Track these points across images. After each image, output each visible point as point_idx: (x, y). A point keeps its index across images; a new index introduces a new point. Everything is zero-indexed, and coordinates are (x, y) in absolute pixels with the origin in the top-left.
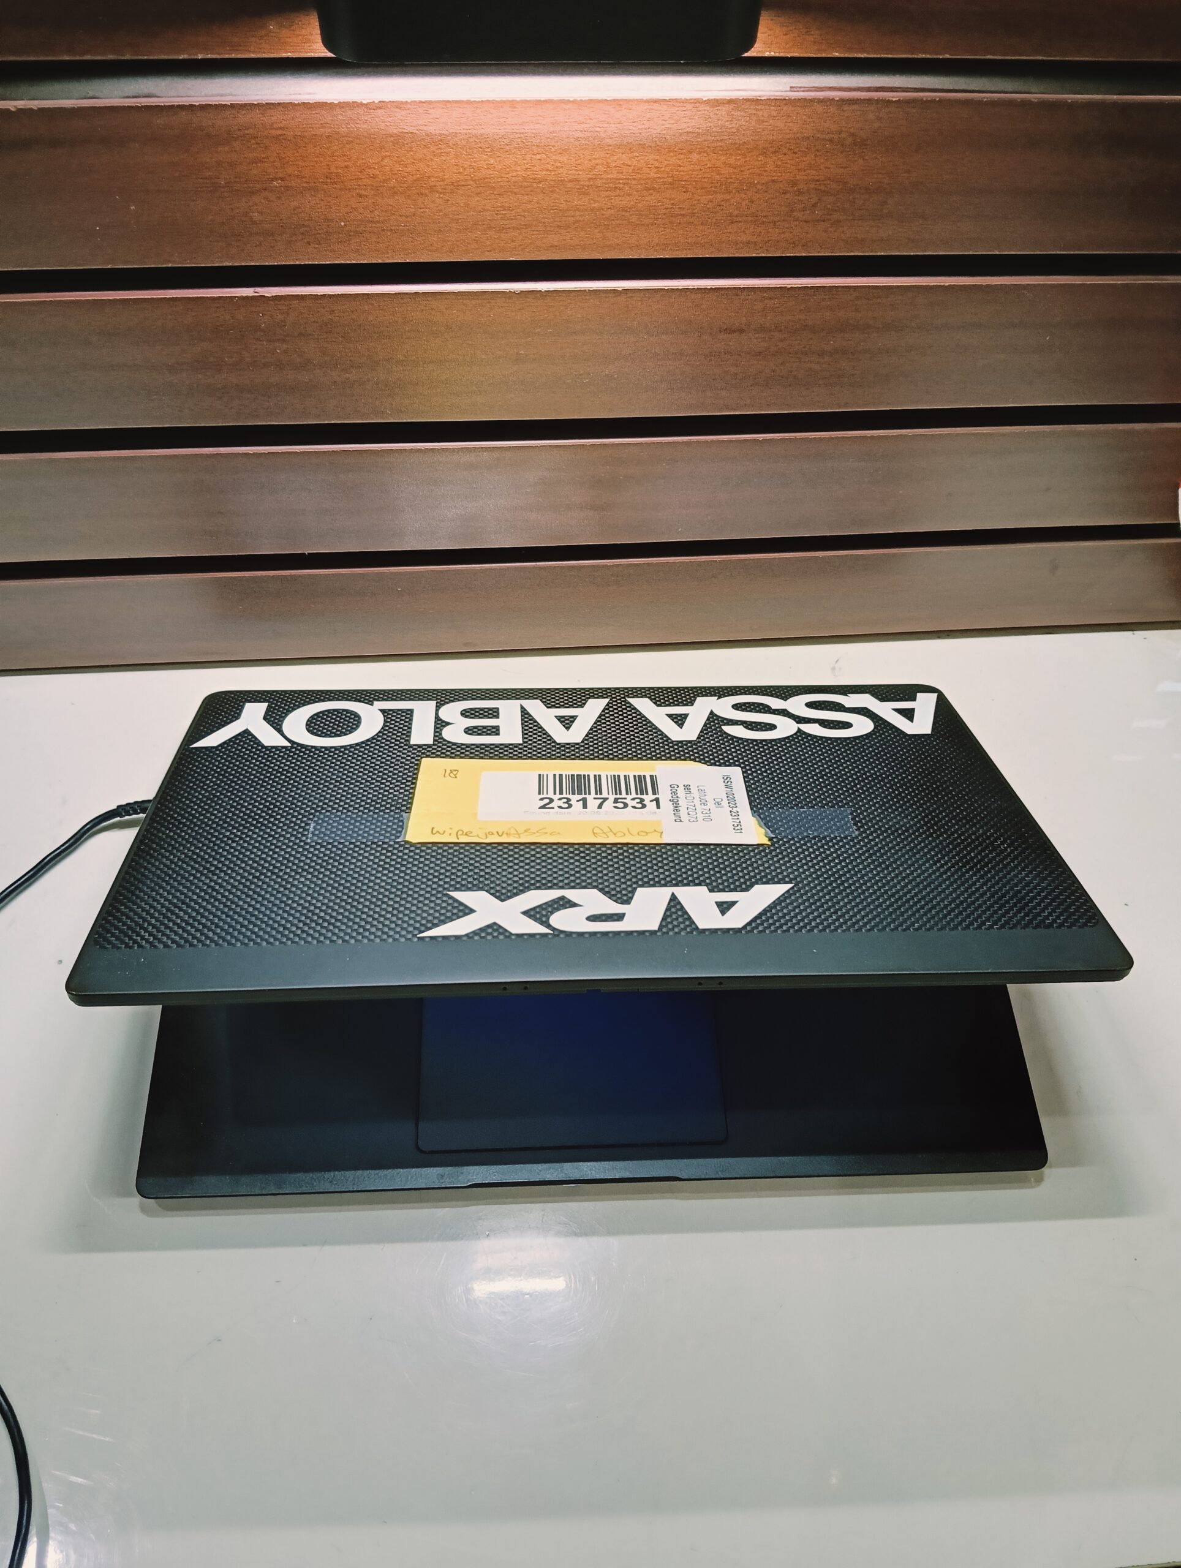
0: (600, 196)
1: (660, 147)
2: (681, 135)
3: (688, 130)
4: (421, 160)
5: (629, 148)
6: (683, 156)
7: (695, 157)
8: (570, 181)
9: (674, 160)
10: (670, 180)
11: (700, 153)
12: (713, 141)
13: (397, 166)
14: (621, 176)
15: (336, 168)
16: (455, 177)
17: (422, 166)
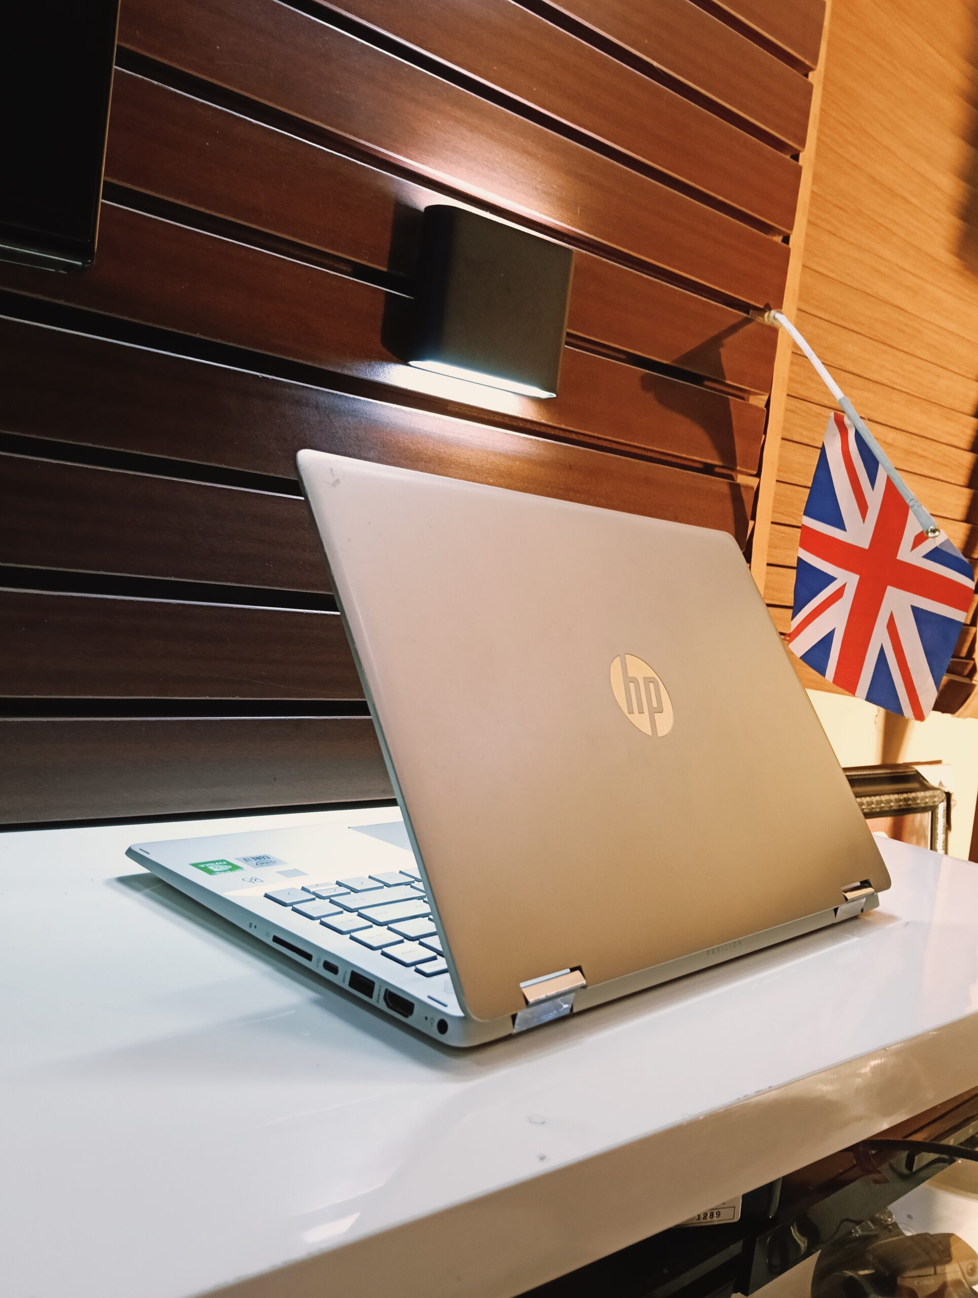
0: (483, 476)
1: (506, 456)
2: (513, 451)
3: (516, 450)
4: (420, 443)
5: (496, 454)
6: (513, 462)
7: (517, 463)
8: (473, 466)
9: (510, 463)
10: (508, 473)
11: (519, 462)
12: (523, 457)
13: (410, 444)
14: (491, 467)
15: (386, 439)
16: (432, 454)
17: (420, 445)
